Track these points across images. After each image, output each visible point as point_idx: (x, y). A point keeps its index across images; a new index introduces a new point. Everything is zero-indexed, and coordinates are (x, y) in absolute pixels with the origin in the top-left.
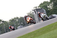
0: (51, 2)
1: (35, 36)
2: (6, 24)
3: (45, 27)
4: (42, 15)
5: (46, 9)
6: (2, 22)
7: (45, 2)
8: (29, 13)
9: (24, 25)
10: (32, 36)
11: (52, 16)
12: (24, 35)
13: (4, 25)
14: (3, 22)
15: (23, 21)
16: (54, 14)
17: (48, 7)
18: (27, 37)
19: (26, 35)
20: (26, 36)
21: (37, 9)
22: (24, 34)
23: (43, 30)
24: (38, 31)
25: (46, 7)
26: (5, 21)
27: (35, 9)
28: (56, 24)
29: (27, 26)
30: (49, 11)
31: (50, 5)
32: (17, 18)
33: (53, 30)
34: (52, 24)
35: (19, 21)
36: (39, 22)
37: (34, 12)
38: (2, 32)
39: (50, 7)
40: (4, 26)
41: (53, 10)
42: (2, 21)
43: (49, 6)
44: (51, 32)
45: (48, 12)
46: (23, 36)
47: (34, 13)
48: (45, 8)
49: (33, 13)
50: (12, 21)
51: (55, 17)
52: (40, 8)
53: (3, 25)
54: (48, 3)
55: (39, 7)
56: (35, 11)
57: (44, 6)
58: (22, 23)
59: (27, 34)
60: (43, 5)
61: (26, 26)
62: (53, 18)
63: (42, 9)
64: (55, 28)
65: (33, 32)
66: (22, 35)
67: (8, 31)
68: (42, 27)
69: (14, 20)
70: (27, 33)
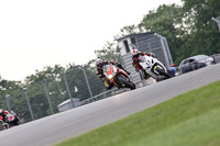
0: (187, 8)
1: (125, 139)
2: (16, 93)
3: (164, 103)
4: (147, 61)
5: (170, 35)
7: (163, 9)
8: (103, 51)
9: (84, 97)
10: (115, 140)
11: (191, 61)
12: (86, 136)
13: (8, 95)
14: (4, 83)
15: (78, 82)
16: (200, 53)
17: (177, 26)
18: (94, 143)
19: (92, 134)
20: (93, 140)
21: (135, 34)
22: (84, 132)
23: (158, 114)
24: (138, 120)
25: (167, 27)
27: (126, 33)
28: (207, 91)
29: (95, 100)
30: (182, 43)
31: (184, 19)
32: (58, 69)
33: (197, 114)
34: (192, 92)
35: (63, 81)
36: (141, 84)
37: (121, 44)
39: (186, 26)
40: (7, 102)
41: (197, 38)
43: (180, 21)
44: (188, 122)
45: (178, 46)
46: (79, 140)
47: (123, 52)
48: (165, 32)
49: (118, 50)
50: (39, 79)
51: (204, 65)
52: (145, 31)
53: (4, 98)
54: (176, 12)
55: (143, 28)
56: (126, 42)
57: (160, 24)
58: (76, 90)
59: (97, 130)
60: (158, 20)
61: (91, 101)
62: (196, 68)
63: (152, 33)
64: (203, 109)
65: (117, 123)
66: (76, 136)
68: (155, 104)
69: (44, 76)
70: (94, 128)
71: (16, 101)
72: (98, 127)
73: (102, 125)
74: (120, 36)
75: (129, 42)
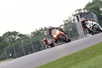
1: (77, 62)
2: (26, 40)
4: (90, 24)
5: (98, 14)
6: (19, 36)
7: (95, 1)
8: (67, 21)
10: (72, 62)
12: (58, 60)
19: (61, 59)
20: (61, 62)
22: (58, 58)
25: (97, 10)
32: (46, 29)
36: (84, 36)
38: (18, 53)
40: (22, 44)
42: (19, 34)
47: (76, 21)
49: (74, 20)
50: (37, 34)
52: (86, 12)
53: (21, 42)
54: (101, 3)
55: (85, 10)
56: (77, 17)
60: (93, 6)
63: (90, 12)
65: (73, 54)
67: (29, 52)
69: (39, 32)
71: (26, 44)
72: (64, 56)
73: (66, 55)
74: (75, 14)
75: (79, 16)
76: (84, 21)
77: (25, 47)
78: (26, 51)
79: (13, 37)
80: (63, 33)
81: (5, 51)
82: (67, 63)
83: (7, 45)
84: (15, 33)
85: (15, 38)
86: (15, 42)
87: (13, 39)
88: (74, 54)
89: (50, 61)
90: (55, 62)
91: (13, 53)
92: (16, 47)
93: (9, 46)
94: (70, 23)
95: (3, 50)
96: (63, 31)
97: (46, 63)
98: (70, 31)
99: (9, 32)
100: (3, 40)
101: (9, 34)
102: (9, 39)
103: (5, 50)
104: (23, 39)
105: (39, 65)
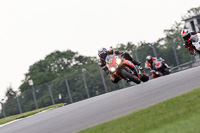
1: (190, 110)
2: (91, 67)
6: (77, 59)
8: (172, 31)
10: (180, 112)
12: (154, 107)
13: (84, 70)
14: (80, 59)
19: (160, 106)
20: (160, 112)
22: (153, 104)
26: (88, 56)
27: (193, 14)
32: (130, 47)
37: (188, 24)
38: (74, 94)
40: (83, 75)
42: (77, 56)
53: (80, 72)
56: (192, 23)
65: (183, 96)
66: (145, 107)
67: (97, 92)
70: (162, 101)
71: (91, 75)
72: (165, 99)
73: (170, 98)
74: (187, 17)
75: (195, 22)
76: (189, 36)
77: (88, 82)
78: (90, 89)
79: (66, 61)
80: (130, 63)
81: (50, 89)
82: (171, 114)
83: (54, 77)
84: (69, 54)
85: (69, 64)
86: (69, 71)
87: (66, 66)
88: (185, 96)
89: (137, 110)
90: (148, 111)
91: (65, 93)
92: (72, 82)
93: (58, 79)
94: (177, 35)
95: (45, 88)
96: (130, 59)
97: (131, 112)
98: (178, 51)
99: (58, 52)
100: (46, 67)
101: (58, 55)
102: (58, 65)
103: (50, 87)
104: (84, 66)
105: (116, 117)
